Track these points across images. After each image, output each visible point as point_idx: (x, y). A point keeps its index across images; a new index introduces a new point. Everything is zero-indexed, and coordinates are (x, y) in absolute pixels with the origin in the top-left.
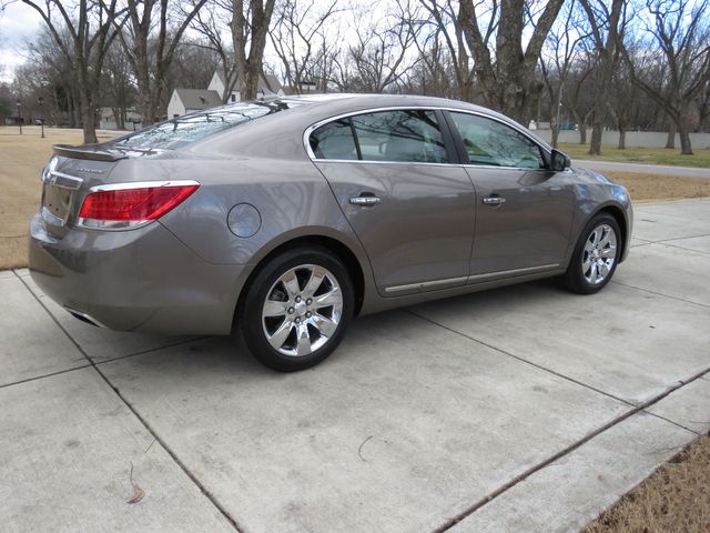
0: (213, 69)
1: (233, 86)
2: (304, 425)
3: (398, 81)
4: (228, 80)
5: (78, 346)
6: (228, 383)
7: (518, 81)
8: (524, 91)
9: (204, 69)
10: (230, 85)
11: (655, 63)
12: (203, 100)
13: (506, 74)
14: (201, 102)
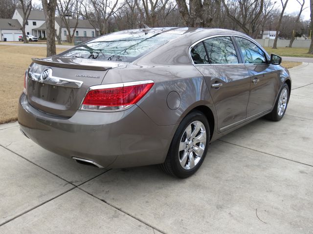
0: (14, 8)
1: (28, 17)
2: (220, 207)
3: (115, 14)
4: (25, 14)
5: (57, 176)
6: (159, 188)
7: (201, 17)
8: (204, 22)
9: (8, 8)
10: (26, 16)
11: (233, 7)
12: (10, 25)
13: (195, 13)
14: (9, 25)
